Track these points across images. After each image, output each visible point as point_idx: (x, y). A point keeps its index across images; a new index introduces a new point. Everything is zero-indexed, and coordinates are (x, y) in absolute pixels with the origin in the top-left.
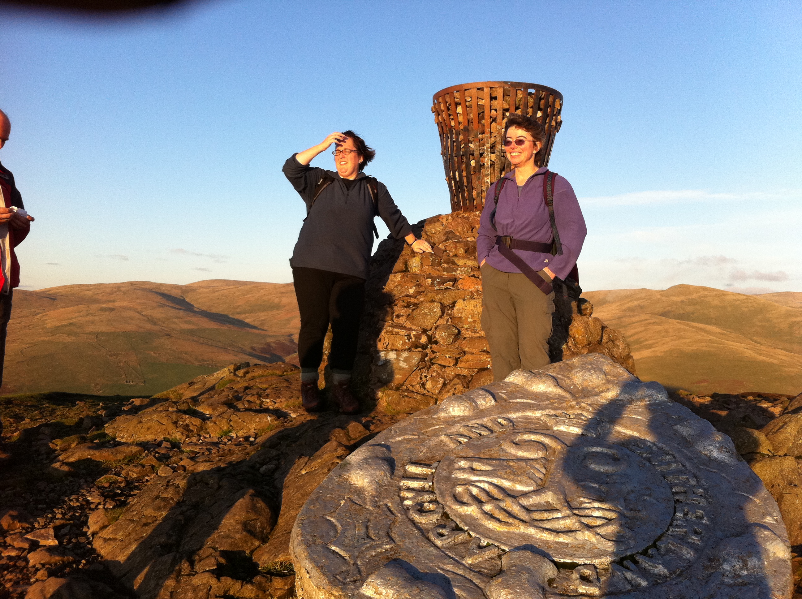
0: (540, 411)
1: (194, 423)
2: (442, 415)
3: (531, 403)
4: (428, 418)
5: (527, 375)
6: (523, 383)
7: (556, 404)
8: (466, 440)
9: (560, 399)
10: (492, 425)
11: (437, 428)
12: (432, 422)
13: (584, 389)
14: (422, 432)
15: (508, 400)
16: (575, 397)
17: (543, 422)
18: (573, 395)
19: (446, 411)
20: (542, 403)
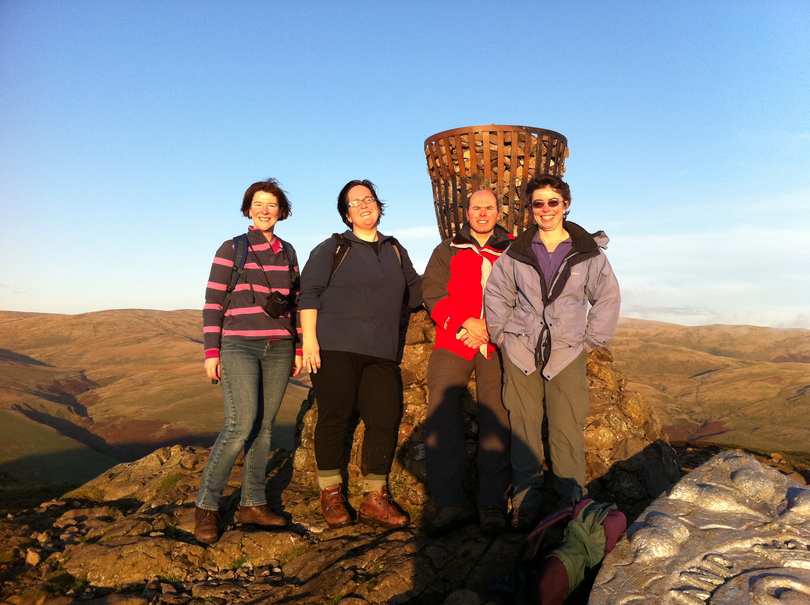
0: (749, 541)
1: (194, 553)
2: (646, 558)
3: (728, 529)
4: (631, 564)
5: (697, 490)
6: (696, 500)
7: (757, 529)
8: (707, 596)
9: (754, 521)
10: (711, 567)
11: (656, 580)
12: (641, 571)
13: (766, 504)
14: (643, 587)
15: (698, 526)
16: (768, 516)
17: (759, 555)
18: (764, 514)
19: (648, 552)
20: (740, 529)
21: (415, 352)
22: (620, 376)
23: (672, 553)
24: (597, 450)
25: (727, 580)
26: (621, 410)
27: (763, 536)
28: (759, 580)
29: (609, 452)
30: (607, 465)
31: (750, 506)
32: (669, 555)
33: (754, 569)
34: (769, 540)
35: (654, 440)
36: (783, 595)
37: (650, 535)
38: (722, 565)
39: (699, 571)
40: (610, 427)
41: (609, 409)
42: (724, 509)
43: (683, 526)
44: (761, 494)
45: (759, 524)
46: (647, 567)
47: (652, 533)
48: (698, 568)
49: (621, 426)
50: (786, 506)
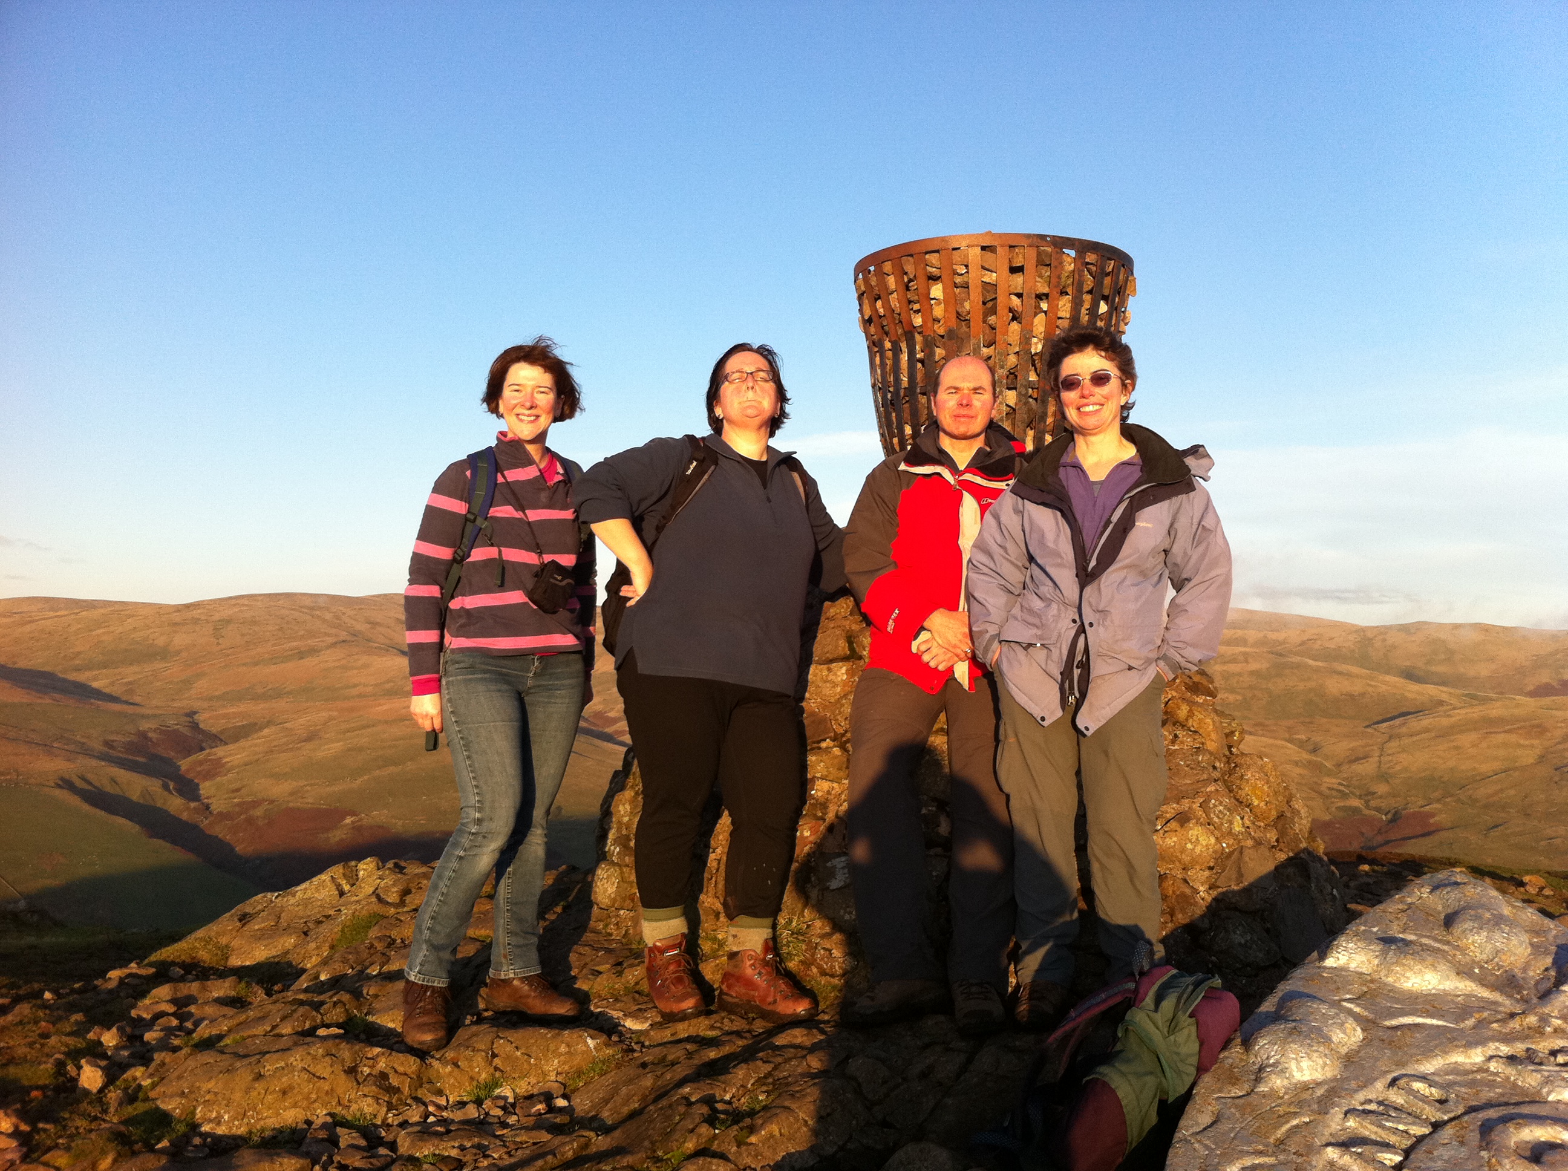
0: (1479, 1050)
1: (401, 1069)
2: (1277, 1082)
3: (1438, 1027)
4: (1248, 1094)
5: (1378, 948)
6: (1375, 968)
7: (1495, 1025)
8: (1398, 1159)
9: (1490, 1010)
10: (1406, 1102)
11: (1297, 1126)
12: (1268, 1108)
13: (1514, 976)
14: (1272, 1140)
15: (1378, 1021)
16: (1518, 1001)
17: (1500, 1077)
18: (1510, 996)
19: (1283, 1071)
20: (1462, 1025)
21: (831, 677)
22: (1230, 724)
23: (1329, 1074)
24: (1184, 869)
25: (1437, 1126)
26: (1231, 791)
27: (1506, 1039)
28: (1500, 1127)
29: (1207, 873)
30: (1203, 899)
31: (1482, 981)
32: (1324, 1077)
33: (1489, 1105)
34: (1519, 1048)
35: (1296, 851)
36: (1546, 1158)
37: (1285, 1038)
38: (1427, 1097)
39: (1381, 1108)
40: (1209, 824)
41: (1208, 790)
42: (1430, 987)
43: (1351, 1020)
44: (1504, 957)
45: (1499, 1017)
46: (1279, 1101)
47: (1290, 1034)
48: (1380, 1103)
49: (1231, 823)
50: (1553, 980)
